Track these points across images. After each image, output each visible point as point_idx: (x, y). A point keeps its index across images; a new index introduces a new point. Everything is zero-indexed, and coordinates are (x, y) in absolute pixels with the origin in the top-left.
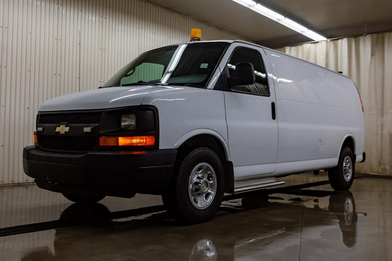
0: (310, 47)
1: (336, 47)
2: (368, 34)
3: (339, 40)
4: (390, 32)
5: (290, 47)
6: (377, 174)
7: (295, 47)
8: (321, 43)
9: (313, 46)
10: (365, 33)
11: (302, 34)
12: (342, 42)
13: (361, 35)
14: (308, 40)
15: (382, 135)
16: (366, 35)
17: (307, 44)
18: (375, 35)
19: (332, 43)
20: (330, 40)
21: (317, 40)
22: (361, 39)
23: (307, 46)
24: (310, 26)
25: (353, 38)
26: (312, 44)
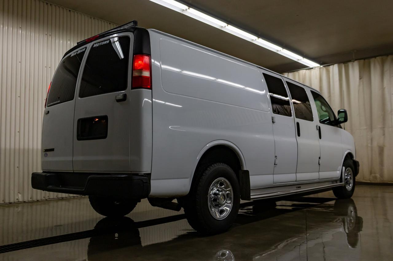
0: (305, 73)
1: (328, 72)
2: (356, 60)
3: (331, 66)
4: (375, 58)
5: (287, 73)
6: (369, 182)
7: (292, 73)
8: (315, 69)
9: (307, 71)
10: (353, 59)
11: (298, 62)
12: (333, 67)
13: (350, 61)
14: (303, 67)
15: (372, 148)
16: (354, 61)
17: (303, 70)
18: (362, 61)
19: (324, 68)
20: (323, 66)
21: (311, 67)
22: (350, 64)
23: (302, 72)
24: (304, 55)
25: (342, 64)
26: (307, 70)
